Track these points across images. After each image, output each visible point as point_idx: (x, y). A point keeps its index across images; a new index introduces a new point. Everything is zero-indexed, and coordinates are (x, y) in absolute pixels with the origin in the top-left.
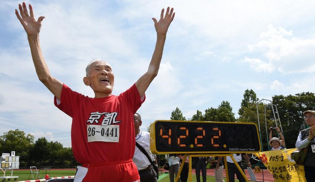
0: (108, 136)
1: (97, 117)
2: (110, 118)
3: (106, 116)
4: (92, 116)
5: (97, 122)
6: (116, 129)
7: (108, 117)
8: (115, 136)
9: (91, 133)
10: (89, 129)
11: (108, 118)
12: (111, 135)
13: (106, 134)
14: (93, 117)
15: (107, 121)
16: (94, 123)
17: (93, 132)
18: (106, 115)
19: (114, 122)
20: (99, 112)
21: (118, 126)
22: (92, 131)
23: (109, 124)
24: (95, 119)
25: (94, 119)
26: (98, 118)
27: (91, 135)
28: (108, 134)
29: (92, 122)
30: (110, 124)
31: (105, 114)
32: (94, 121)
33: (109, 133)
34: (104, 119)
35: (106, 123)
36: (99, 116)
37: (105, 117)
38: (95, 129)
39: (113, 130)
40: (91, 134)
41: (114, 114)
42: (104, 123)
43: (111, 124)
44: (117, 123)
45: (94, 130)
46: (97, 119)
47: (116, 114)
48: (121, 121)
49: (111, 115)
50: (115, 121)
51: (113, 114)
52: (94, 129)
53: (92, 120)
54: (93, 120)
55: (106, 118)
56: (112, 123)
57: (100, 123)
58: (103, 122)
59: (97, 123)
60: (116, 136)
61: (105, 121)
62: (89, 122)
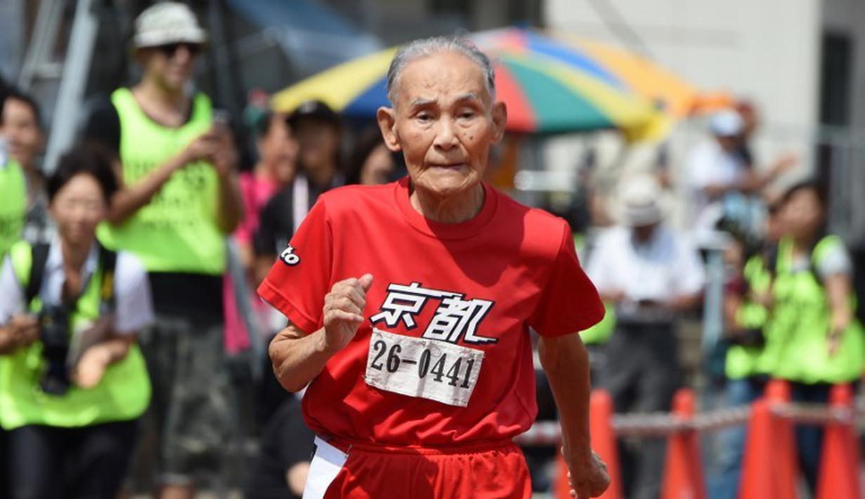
0: (438, 379)
1: (413, 303)
2: (460, 318)
3: (447, 306)
4: (392, 296)
5: (410, 322)
6: (471, 363)
7: (451, 310)
8: (462, 384)
9: (384, 359)
10: (380, 346)
11: (451, 316)
12: (450, 380)
13: (432, 372)
14: (395, 301)
15: (446, 324)
16: (400, 327)
17: (393, 359)
18: (446, 301)
19: (470, 336)
20: (420, 286)
21: (478, 353)
22: (391, 355)
23: (451, 339)
24: (404, 312)
25: (399, 308)
26: (415, 309)
27: (384, 368)
28: (440, 374)
29: (392, 320)
31: (443, 297)
32: (401, 318)
33: (445, 371)
34: (436, 317)
35: (441, 332)
36: (420, 301)
37: (440, 310)
38: (399, 351)
39: (458, 364)
40: (382, 365)
41: (478, 308)
42: (435, 331)
43: (455, 343)
44: (480, 342)
45: (395, 352)
46: (412, 314)
47: (486, 305)
48: (498, 339)
49: (466, 309)
50: (475, 334)
51: (473, 304)
52: (396, 348)
53: (392, 311)
54: (397, 314)
55: (443, 314)
56: (461, 340)
58: (433, 326)
59: (409, 329)
60: (465, 385)
61: (440, 323)
62: (384, 319)
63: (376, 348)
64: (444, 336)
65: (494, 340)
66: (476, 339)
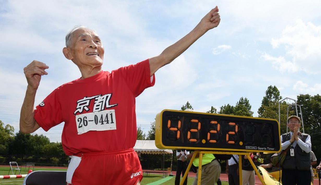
0: (102, 124)
1: (86, 103)
2: (102, 102)
3: (97, 100)
4: (79, 104)
5: (87, 109)
6: (111, 115)
7: (99, 100)
9: (82, 123)
10: (80, 120)
11: (100, 102)
12: (106, 122)
13: (100, 122)
14: (80, 105)
15: (99, 105)
16: (84, 111)
17: (85, 121)
18: (96, 99)
19: (108, 106)
20: (86, 97)
21: (113, 111)
24: (84, 107)
25: (82, 106)
26: (87, 104)
28: (103, 122)
29: (80, 111)
30: (103, 109)
31: (95, 98)
32: (84, 109)
33: (104, 120)
34: (95, 104)
35: (98, 109)
36: (88, 101)
37: (95, 102)
39: (107, 116)
40: (82, 125)
41: (107, 97)
42: (96, 109)
44: (112, 107)
45: (85, 119)
46: (87, 106)
47: (110, 95)
48: (117, 104)
49: (103, 98)
50: (109, 105)
51: (105, 96)
52: (85, 118)
53: (80, 108)
54: (82, 108)
55: (97, 103)
56: (106, 108)
57: (91, 110)
59: (87, 111)
60: (112, 122)
61: (97, 106)
62: (78, 112)
63: (78, 121)
64: (100, 109)
65: (116, 104)
66: (110, 106)
